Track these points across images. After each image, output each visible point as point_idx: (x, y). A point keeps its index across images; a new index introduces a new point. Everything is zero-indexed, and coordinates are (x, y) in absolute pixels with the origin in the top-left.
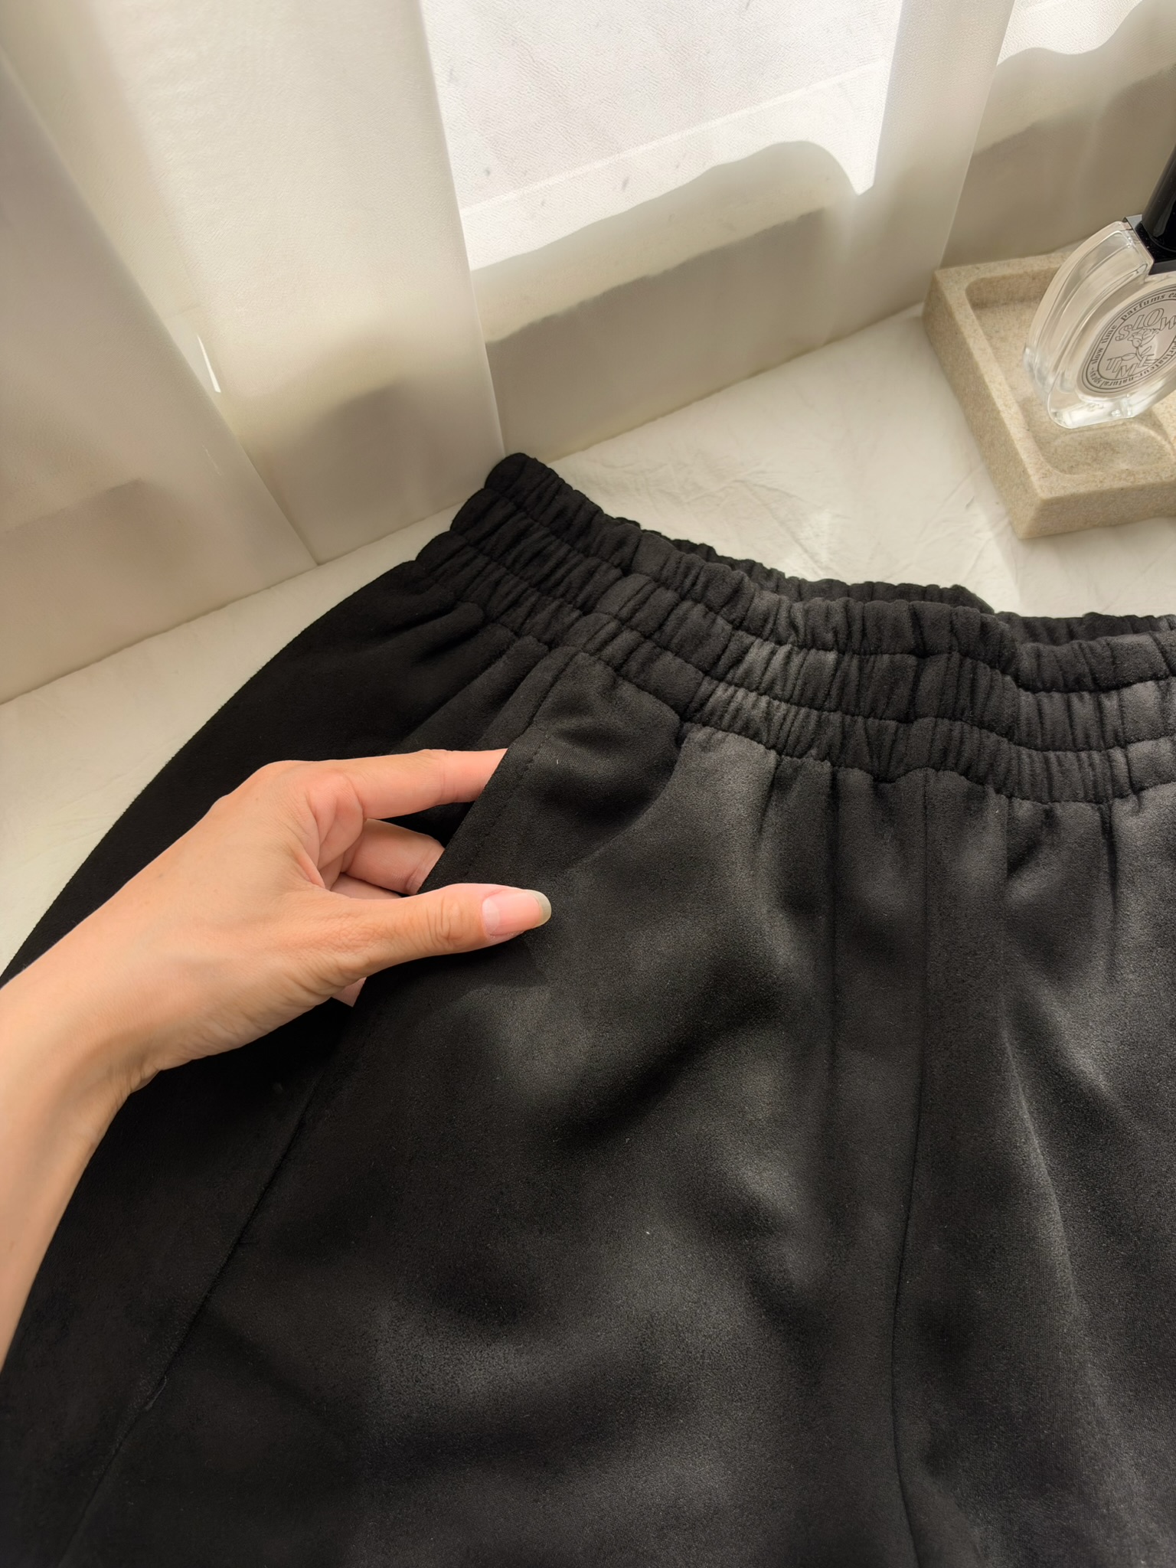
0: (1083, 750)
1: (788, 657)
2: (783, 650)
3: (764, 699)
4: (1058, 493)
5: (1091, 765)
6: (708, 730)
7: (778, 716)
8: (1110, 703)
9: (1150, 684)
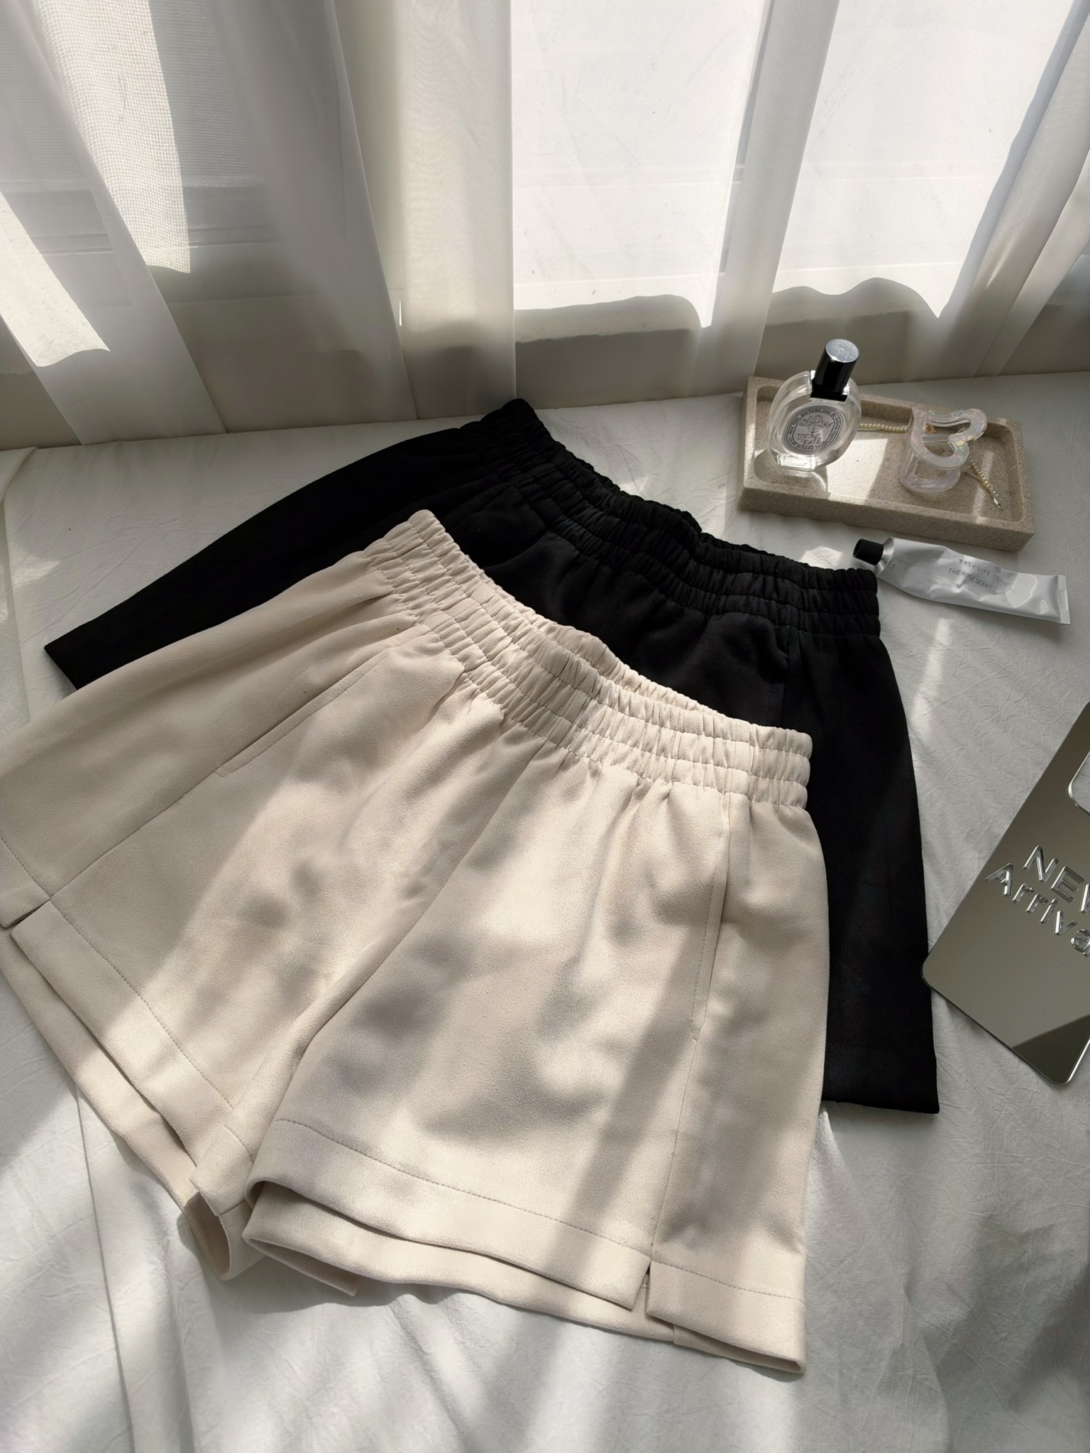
0: (709, 592)
1: (601, 516)
2: (601, 513)
3: (584, 530)
4: (753, 487)
5: (710, 598)
6: (555, 535)
7: (586, 537)
8: (730, 578)
9: (751, 574)
